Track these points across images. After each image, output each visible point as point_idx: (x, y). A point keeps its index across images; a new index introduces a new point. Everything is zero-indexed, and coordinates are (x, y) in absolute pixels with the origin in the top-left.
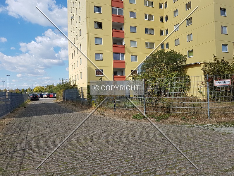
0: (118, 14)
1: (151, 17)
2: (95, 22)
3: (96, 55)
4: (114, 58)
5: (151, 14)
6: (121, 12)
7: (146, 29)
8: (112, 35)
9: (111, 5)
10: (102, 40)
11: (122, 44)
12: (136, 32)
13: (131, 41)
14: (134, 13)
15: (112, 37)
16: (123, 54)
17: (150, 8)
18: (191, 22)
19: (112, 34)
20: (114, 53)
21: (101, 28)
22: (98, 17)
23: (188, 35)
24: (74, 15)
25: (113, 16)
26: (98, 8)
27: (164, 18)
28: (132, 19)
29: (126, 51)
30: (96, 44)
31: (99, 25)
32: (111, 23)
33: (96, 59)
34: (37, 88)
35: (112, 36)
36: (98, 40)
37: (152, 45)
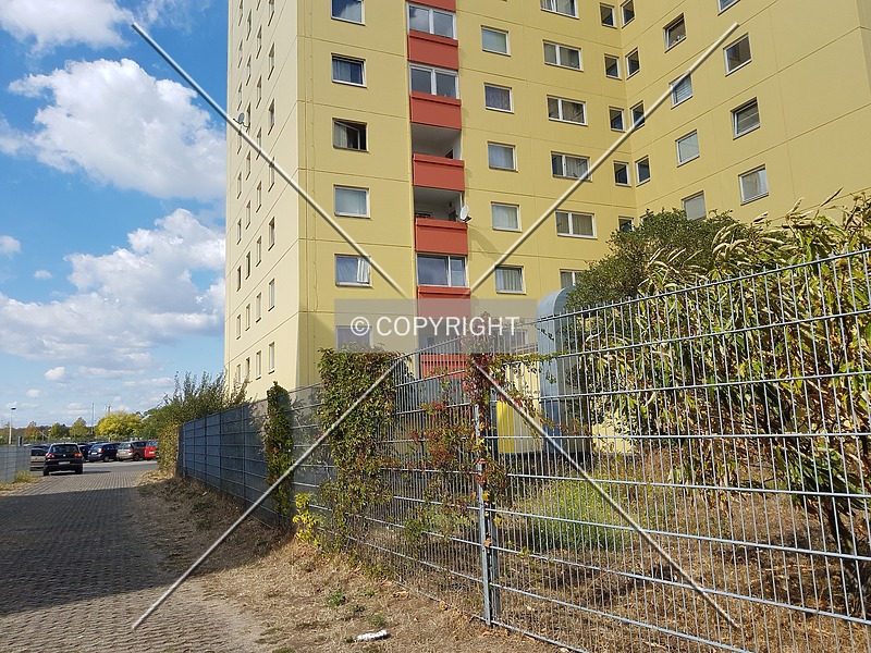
0: (434, 92)
1: (576, 109)
2: (338, 123)
3: (337, 261)
4: (423, 277)
5: (575, 97)
6: (447, 84)
7: (556, 159)
8: (410, 176)
9: (405, 54)
10: (368, 196)
11: (453, 216)
12: (516, 167)
13: (496, 205)
14: (505, 92)
15: (410, 184)
16: (462, 258)
17: (569, 74)
18: (756, 119)
19: (410, 171)
20: (420, 255)
21: (363, 147)
22: (351, 103)
23: (744, 176)
24: (249, 111)
25: (413, 98)
26: (349, 65)
27: (626, 117)
28: (496, 116)
29: (473, 245)
30: (341, 214)
31: (355, 135)
32: (408, 129)
33: (338, 280)
34: (110, 419)
35: (410, 180)
36: (350, 200)
37: (584, 223)
